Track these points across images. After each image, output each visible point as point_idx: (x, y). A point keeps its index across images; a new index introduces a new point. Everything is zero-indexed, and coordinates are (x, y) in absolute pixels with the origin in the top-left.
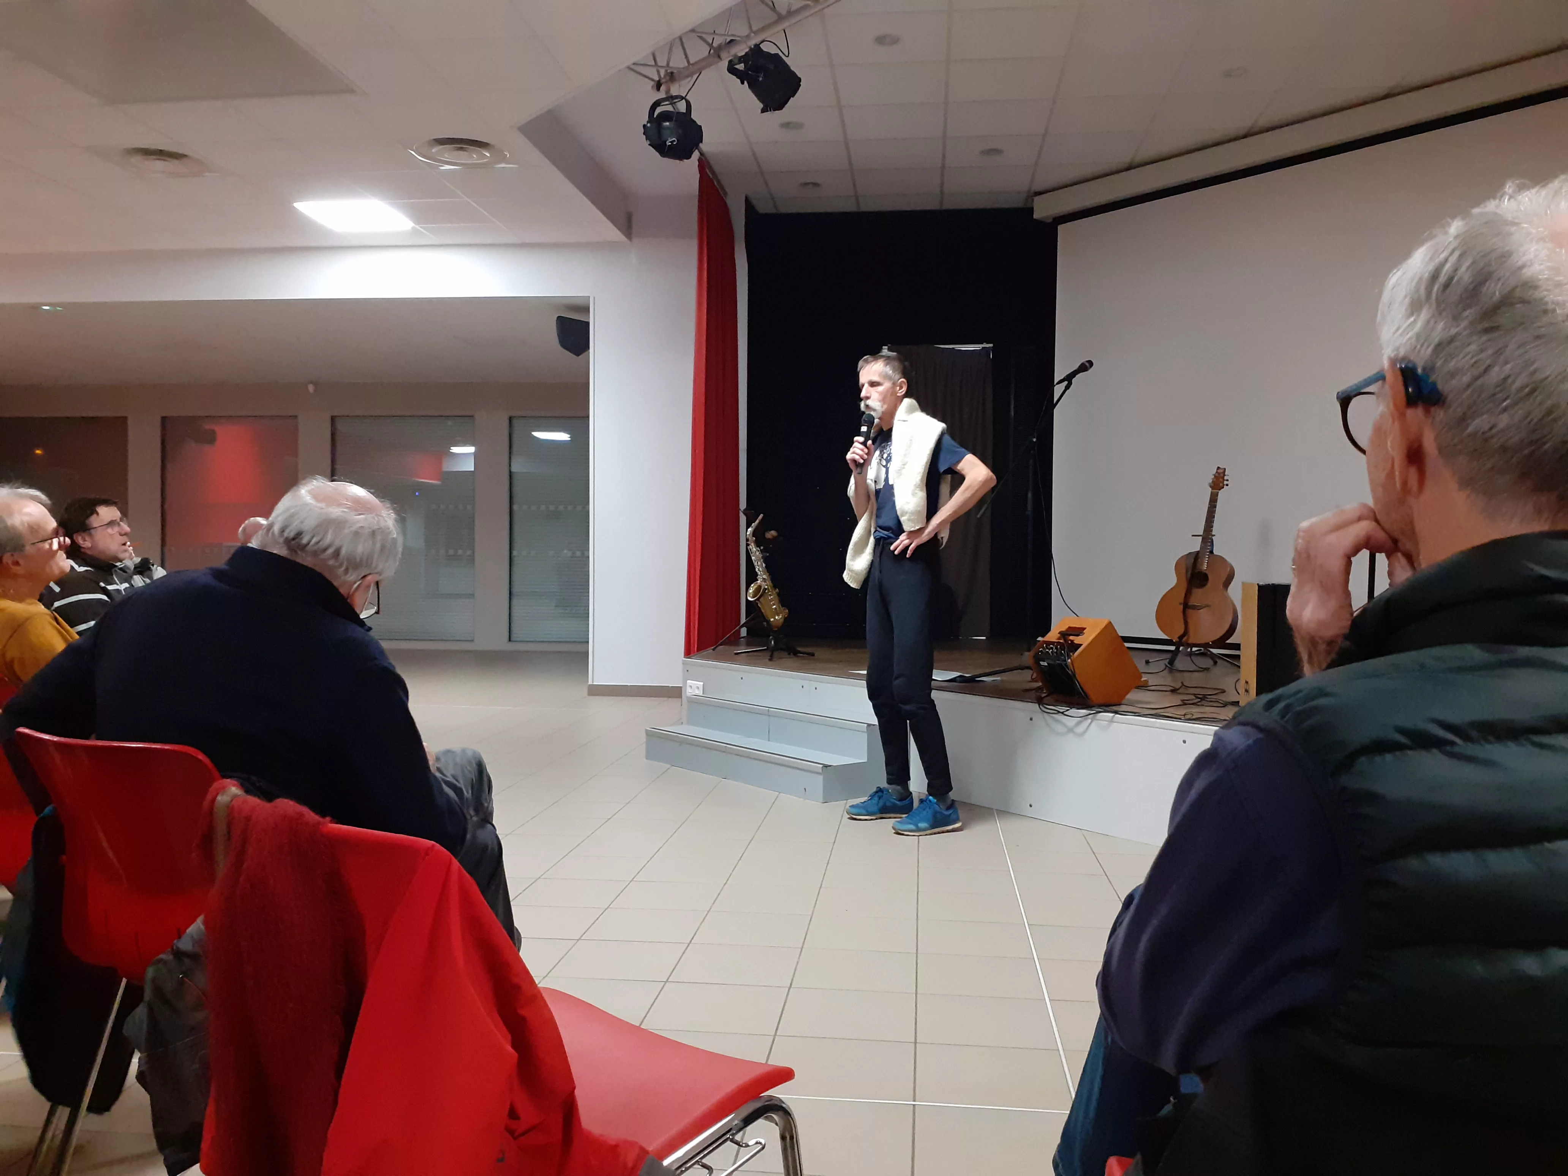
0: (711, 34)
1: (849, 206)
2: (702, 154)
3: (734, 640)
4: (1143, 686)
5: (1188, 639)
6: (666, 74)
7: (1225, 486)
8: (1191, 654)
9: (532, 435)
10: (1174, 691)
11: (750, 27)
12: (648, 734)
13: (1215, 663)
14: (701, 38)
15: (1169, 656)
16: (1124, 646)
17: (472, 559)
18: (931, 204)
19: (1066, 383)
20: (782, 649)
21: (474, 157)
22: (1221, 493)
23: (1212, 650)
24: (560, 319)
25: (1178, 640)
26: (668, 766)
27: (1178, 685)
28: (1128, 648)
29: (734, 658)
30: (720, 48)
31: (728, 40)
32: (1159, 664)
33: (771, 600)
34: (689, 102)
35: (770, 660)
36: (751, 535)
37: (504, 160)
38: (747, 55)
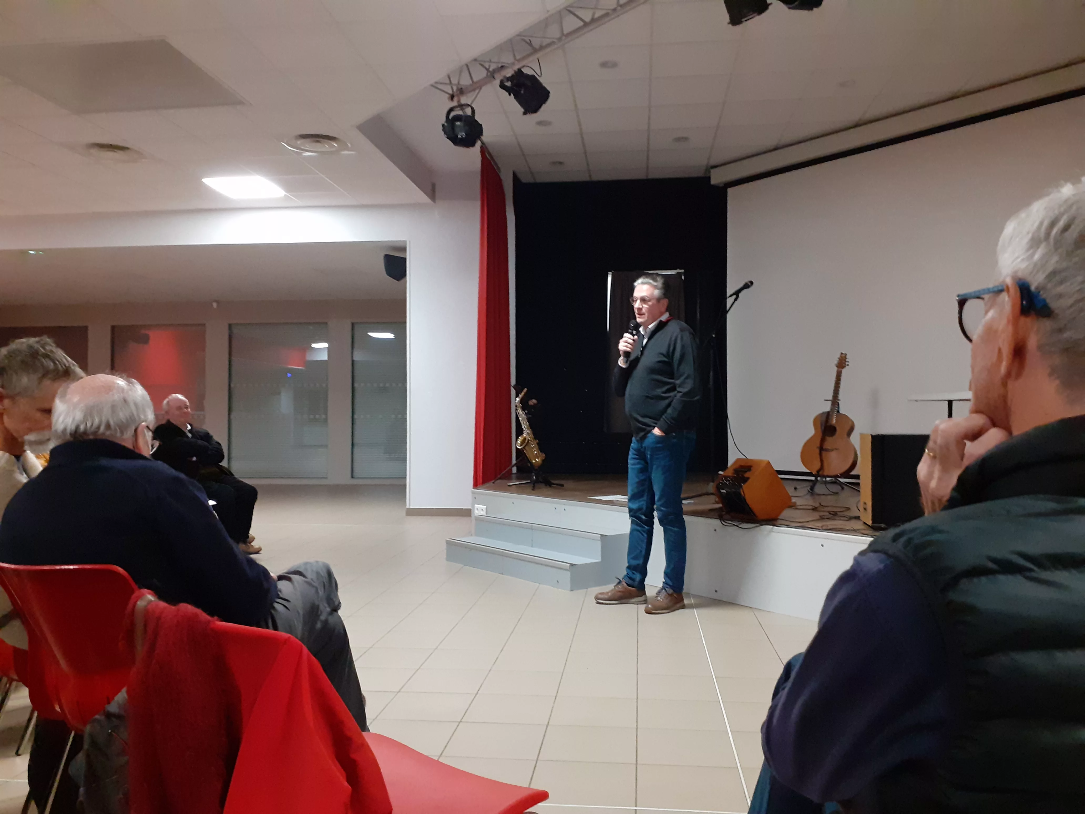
0: (488, 62)
1: (584, 178)
2: (483, 143)
3: (508, 476)
4: (793, 506)
5: (823, 472)
6: (458, 89)
7: (847, 366)
8: (826, 483)
9: (368, 334)
10: (815, 509)
11: (514, 56)
12: (448, 543)
13: (843, 488)
14: (482, 65)
15: (811, 484)
16: (778, 477)
17: (326, 420)
18: (640, 175)
19: (734, 297)
20: (541, 482)
21: (326, 147)
22: (844, 371)
23: (840, 479)
24: (387, 257)
25: (816, 473)
26: (462, 565)
27: (817, 505)
28: (781, 478)
29: (508, 489)
30: (494, 71)
31: (500, 65)
32: (803, 490)
33: (533, 448)
34: (473, 108)
35: (533, 490)
36: (519, 403)
37: (347, 149)
38: (513, 76)
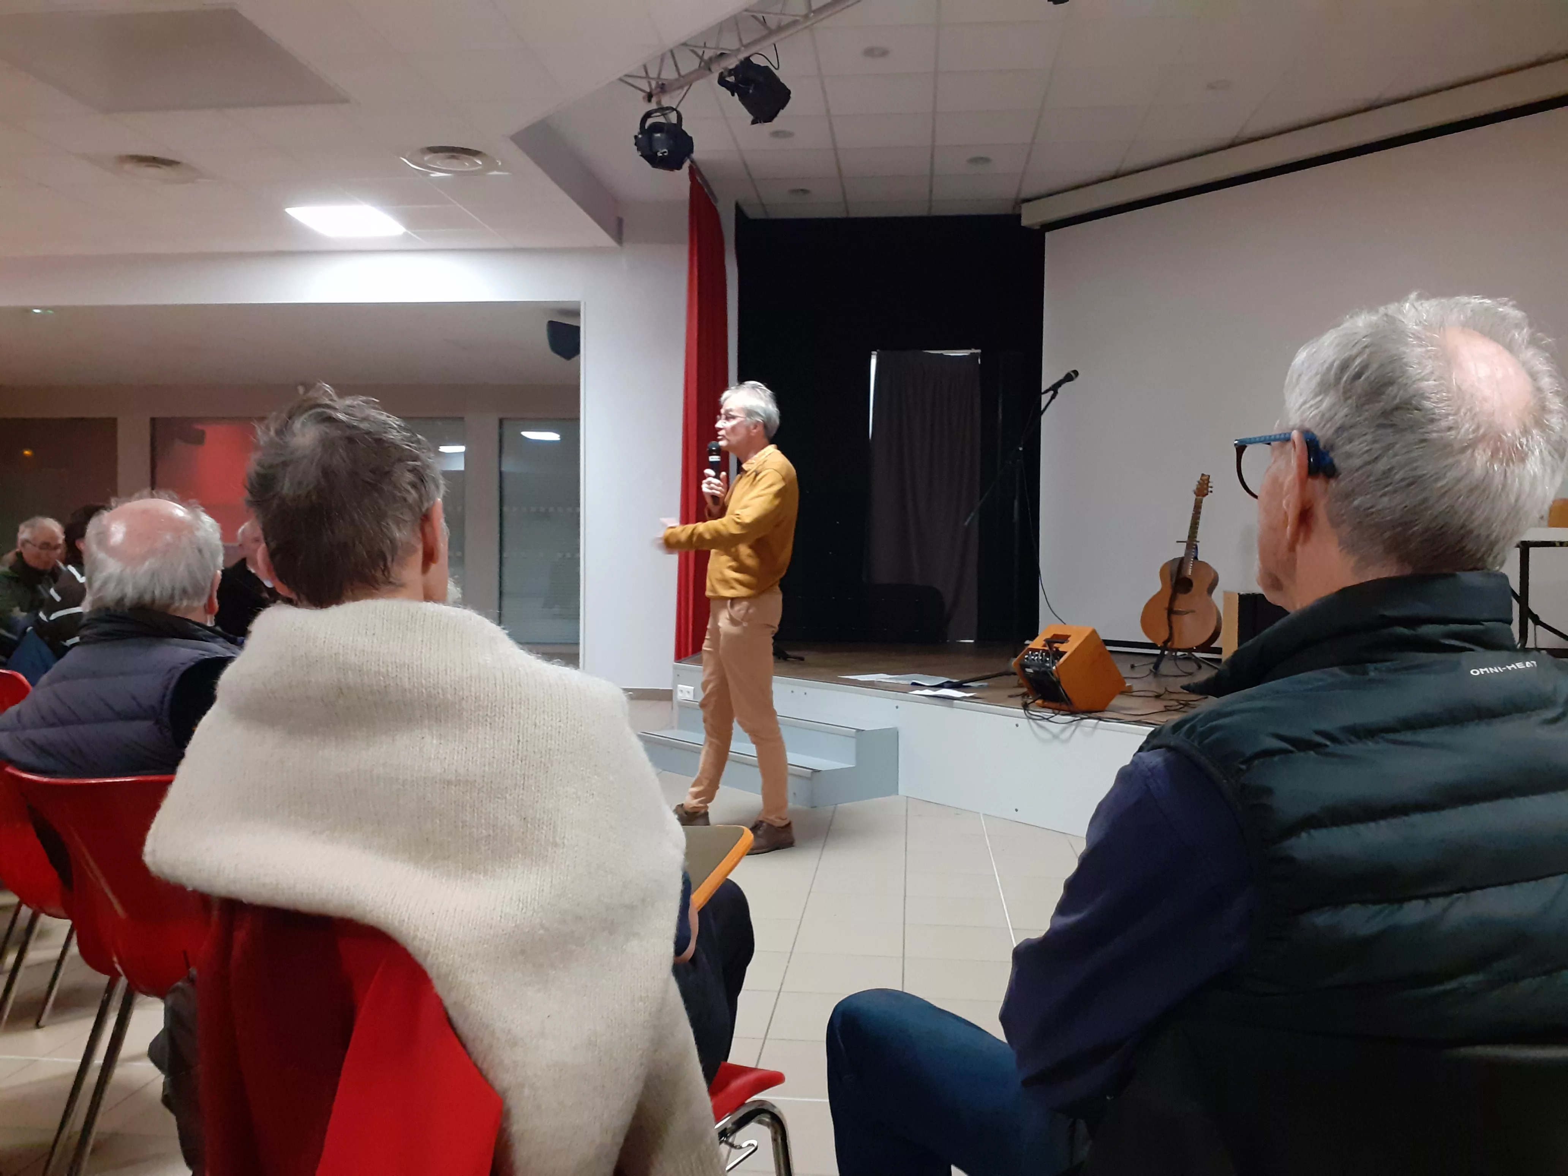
0: (701, 47)
1: (837, 213)
2: (692, 161)
4: (1127, 692)
5: (1173, 644)
6: (658, 85)
7: (1209, 494)
8: (1176, 659)
9: (522, 435)
10: (1158, 697)
11: (740, 40)
13: (1200, 667)
14: (693, 51)
15: (1154, 660)
16: (1107, 649)
17: (462, 560)
18: (919, 210)
19: (1052, 392)
21: (466, 165)
22: (1205, 500)
23: (1196, 654)
24: (552, 325)
25: (1163, 645)
27: (1162, 691)
28: (1111, 652)
30: (710, 60)
31: (719, 53)
32: (1144, 668)
34: (680, 113)
37: (497, 168)
38: (737, 67)
